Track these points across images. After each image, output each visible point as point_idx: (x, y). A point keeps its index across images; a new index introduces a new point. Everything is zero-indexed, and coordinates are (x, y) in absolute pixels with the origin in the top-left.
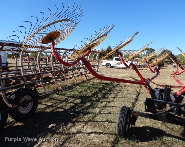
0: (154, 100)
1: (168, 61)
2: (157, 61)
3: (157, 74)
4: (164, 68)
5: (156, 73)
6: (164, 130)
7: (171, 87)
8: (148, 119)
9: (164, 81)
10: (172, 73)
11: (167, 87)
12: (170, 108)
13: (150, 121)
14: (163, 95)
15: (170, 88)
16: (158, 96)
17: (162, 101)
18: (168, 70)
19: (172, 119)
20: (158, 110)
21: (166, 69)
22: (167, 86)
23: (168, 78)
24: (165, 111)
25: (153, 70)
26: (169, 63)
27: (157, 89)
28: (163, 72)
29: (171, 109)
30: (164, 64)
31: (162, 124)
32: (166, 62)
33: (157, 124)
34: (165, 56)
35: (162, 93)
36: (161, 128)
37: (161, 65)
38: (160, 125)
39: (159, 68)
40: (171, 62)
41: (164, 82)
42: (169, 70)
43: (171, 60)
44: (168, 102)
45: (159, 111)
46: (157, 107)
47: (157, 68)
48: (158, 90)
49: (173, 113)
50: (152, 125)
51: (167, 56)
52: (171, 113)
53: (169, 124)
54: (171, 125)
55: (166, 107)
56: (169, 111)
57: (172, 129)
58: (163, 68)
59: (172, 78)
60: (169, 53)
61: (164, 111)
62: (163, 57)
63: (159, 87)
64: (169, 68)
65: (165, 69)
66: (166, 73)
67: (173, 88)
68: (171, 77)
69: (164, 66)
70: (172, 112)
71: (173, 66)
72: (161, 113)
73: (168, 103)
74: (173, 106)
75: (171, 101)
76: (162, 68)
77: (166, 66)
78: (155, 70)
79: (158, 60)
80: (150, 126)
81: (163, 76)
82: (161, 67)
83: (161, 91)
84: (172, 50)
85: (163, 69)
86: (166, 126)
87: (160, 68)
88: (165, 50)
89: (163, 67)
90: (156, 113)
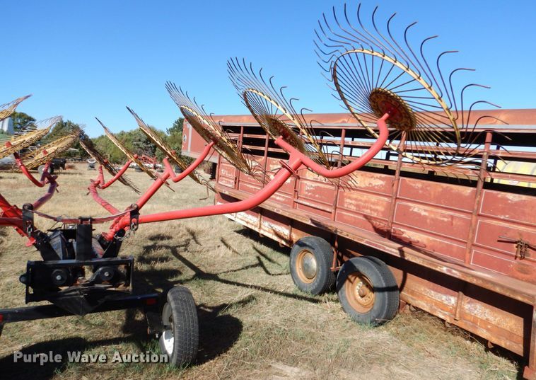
0: (50, 262)
1: (75, 154)
2: (45, 152)
3: (51, 191)
4: (67, 171)
5: (47, 187)
6: (83, 335)
7: (93, 220)
8: (36, 324)
9: (69, 206)
10: (90, 184)
11: (81, 223)
12: (93, 276)
13: (43, 325)
14: (75, 245)
15: (91, 223)
16: (61, 249)
17: (74, 261)
18: (78, 176)
19: (100, 302)
20: (64, 288)
21: (72, 174)
22: (83, 219)
23: (80, 197)
24: (84, 285)
25: (38, 177)
26: (78, 157)
27: (55, 231)
28: (66, 183)
29: (98, 277)
30: (65, 162)
31: (77, 321)
32: (70, 155)
33: (65, 327)
34: (68, 140)
35: (70, 241)
36: (74, 334)
37: (57, 164)
38: (70, 326)
39: (52, 173)
40: (84, 156)
41: (69, 209)
42: (80, 176)
43: (82, 149)
44: (89, 261)
45: (67, 291)
46: (62, 279)
47: (49, 171)
48: (59, 233)
49: (102, 286)
50: (49, 334)
51: (72, 139)
52: (97, 286)
53: (94, 314)
54: (96, 318)
55: (83, 274)
56: (92, 283)
57: (102, 325)
58: (64, 171)
59: (90, 196)
60: (78, 133)
61: (80, 287)
62: (61, 141)
63: (60, 224)
64: (78, 171)
65: (69, 173)
66: (73, 186)
67: (96, 223)
68: (88, 194)
69: (66, 165)
70: (100, 283)
71: (87, 165)
72: (73, 293)
73: (87, 264)
74: (100, 269)
75: (95, 256)
76: (60, 173)
77: (71, 167)
78: (43, 179)
79: (50, 150)
80: (43, 340)
81: (65, 193)
82: (58, 168)
83: (67, 234)
84: (84, 126)
85: (64, 173)
86: (87, 323)
87: (55, 171)
88: (65, 121)
89: (64, 168)
90: (61, 298)
